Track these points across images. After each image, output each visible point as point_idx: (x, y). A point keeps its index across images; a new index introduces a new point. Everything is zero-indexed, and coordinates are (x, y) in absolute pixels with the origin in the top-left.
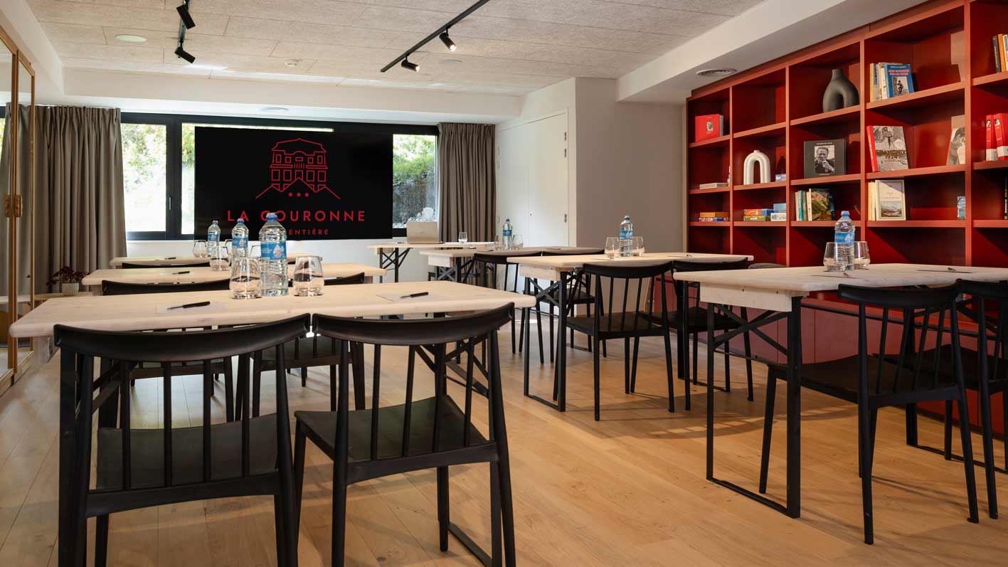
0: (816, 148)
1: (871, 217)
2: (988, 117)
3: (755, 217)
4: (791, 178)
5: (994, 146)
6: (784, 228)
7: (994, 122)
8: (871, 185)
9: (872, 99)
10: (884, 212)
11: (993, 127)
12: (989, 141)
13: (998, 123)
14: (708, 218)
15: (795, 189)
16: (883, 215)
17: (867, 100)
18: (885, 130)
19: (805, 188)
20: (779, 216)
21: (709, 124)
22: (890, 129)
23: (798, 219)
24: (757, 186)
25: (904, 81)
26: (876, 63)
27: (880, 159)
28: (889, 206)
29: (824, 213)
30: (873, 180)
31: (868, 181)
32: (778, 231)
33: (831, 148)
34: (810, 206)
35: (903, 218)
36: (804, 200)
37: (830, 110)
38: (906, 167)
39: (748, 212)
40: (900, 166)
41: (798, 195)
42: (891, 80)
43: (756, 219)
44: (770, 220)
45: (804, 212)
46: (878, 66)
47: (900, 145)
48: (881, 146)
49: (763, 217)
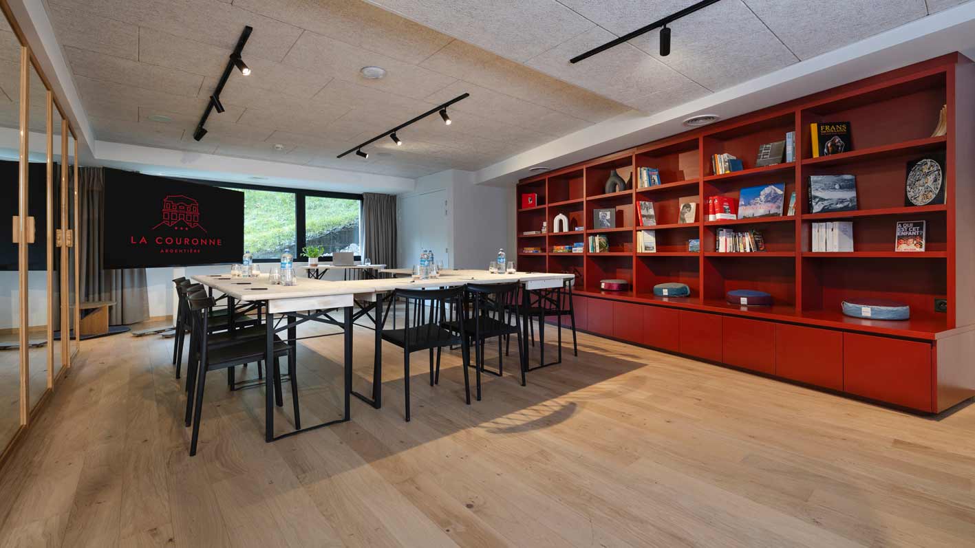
0: (600, 213)
1: (639, 250)
2: (711, 198)
3: (561, 250)
4: (587, 229)
5: (714, 213)
6: (583, 256)
7: (714, 201)
8: (639, 233)
9: (639, 187)
10: (646, 248)
11: (713, 203)
12: (711, 210)
13: (716, 201)
14: (530, 251)
15: (588, 235)
16: (646, 250)
17: (637, 187)
18: (645, 203)
19: (595, 235)
20: (578, 250)
21: (530, 198)
22: (647, 203)
23: (590, 252)
24: (561, 233)
25: (655, 177)
26: (641, 167)
27: (644, 219)
28: (649, 245)
29: (605, 248)
30: (641, 231)
31: (637, 231)
32: (578, 258)
33: (608, 213)
34: (597, 244)
35: (655, 251)
36: (594, 241)
37: (609, 193)
38: (655, 224)
39: (555, 247)
40: (652, 223)
41: (590, 238)
42: (650, 177)
43: (561, 251)
44: (571, 252)
45: (594, 248)
46: (642, 169)
47: (652, 212)
48: (644, 212)
49: (566, 251)
